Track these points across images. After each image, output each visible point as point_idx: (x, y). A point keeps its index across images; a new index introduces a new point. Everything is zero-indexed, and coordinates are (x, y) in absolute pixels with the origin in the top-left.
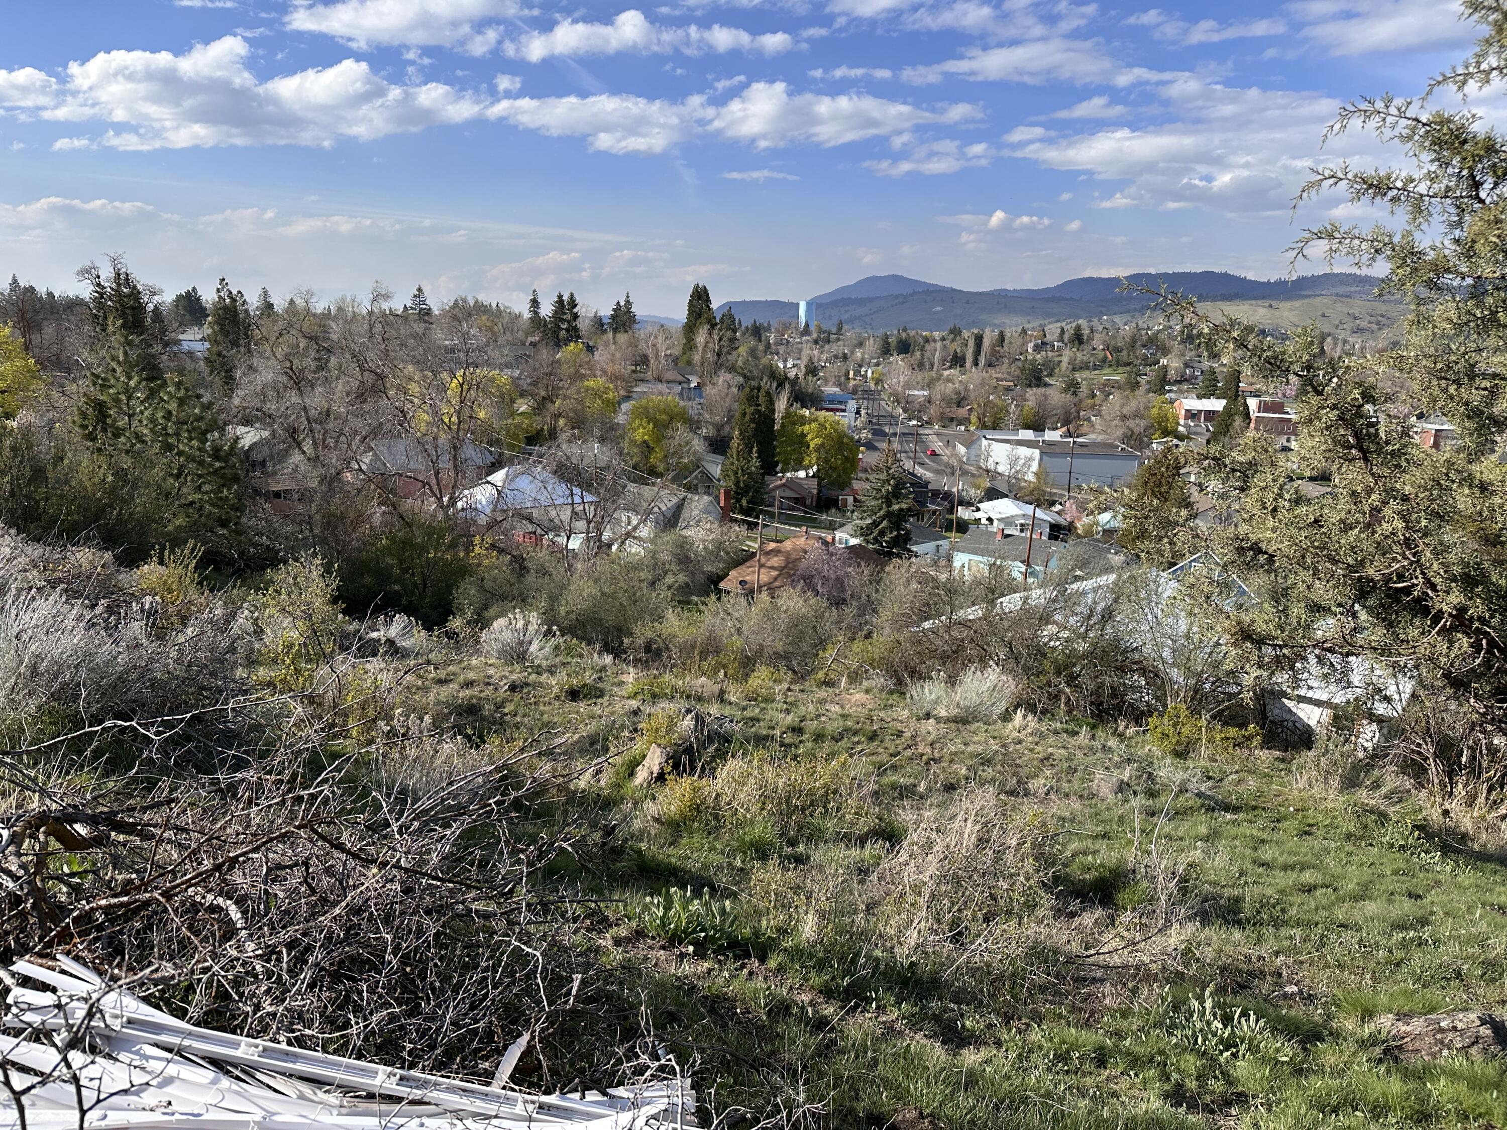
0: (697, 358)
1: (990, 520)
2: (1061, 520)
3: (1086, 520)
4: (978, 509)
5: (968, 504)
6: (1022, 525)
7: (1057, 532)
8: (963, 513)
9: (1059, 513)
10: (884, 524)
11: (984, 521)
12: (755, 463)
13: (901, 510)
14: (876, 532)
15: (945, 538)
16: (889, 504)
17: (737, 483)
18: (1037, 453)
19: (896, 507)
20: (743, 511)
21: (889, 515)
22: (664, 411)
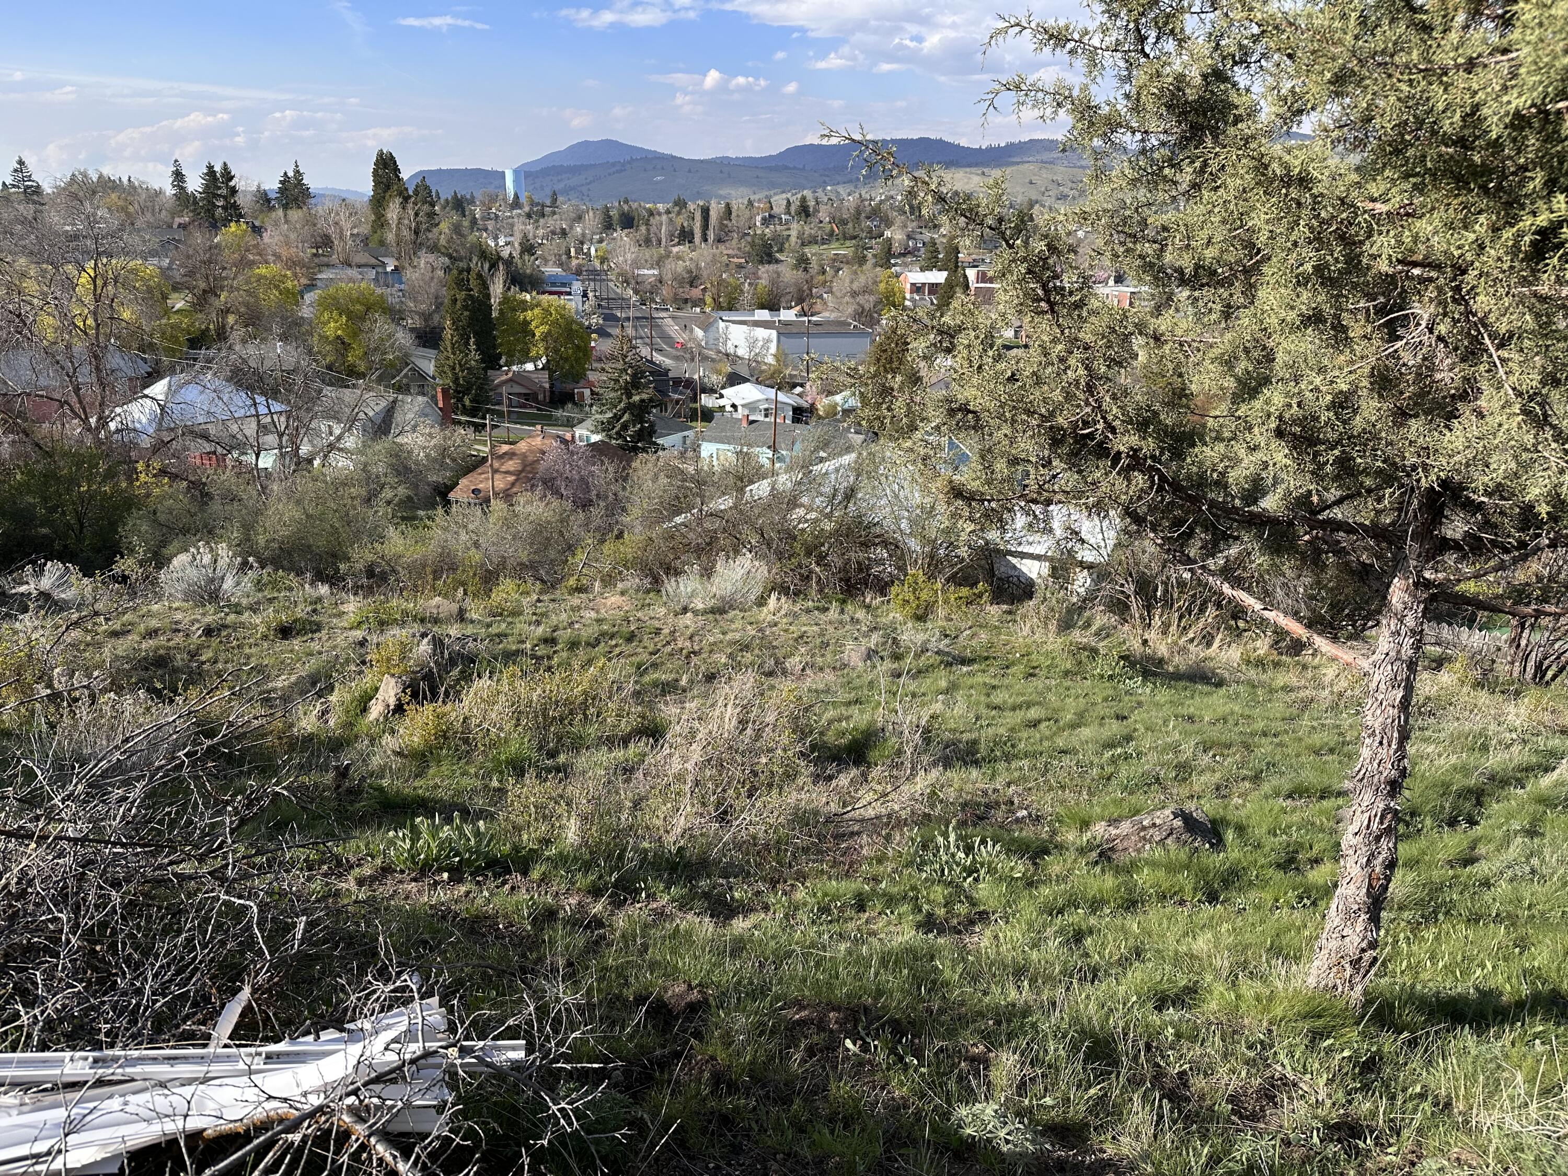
0: (390, 237)
1: (734, 406)
2: (803, 403)
3: (826, 401)
4: (722, 396)
5: (712, 391)
6: (766, 410)
7: (800, 414)
8: (707, 401)
9: (800, 395)
10: (626, 417)
11: (728, 408)
12: (474, 356)
13: (642, 401)
14: (618, 427)
15: (691, 428)
16: (629, 396)
17: (456, 380)
18: (774, 333)
19: (636, 398)
20: (465, 412)
21: (630, 407)
22: (358, 301)
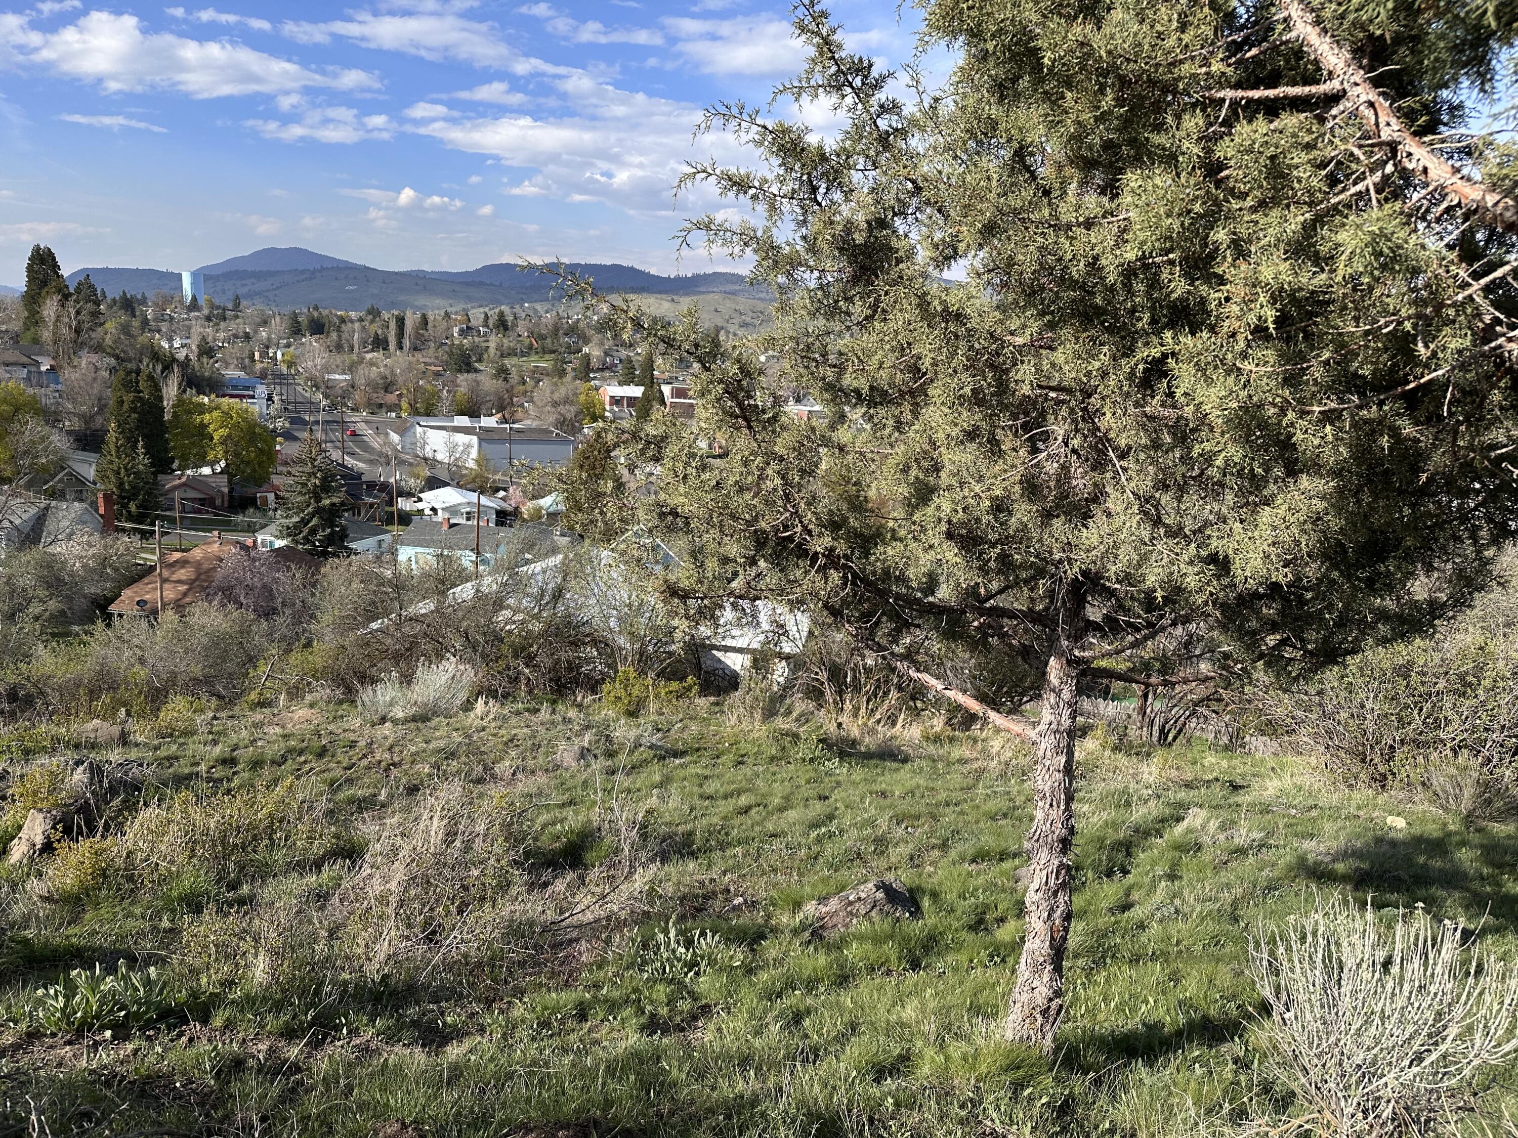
0: (46, 335)
1: (433, 509)
2: (506, 506)
3: (530, 504)
4: (420, 500)
5: (409, 494)
6: (468, 513)
7: (503, 517)
8: (404, 504)
9: (503, 499)
10: (315, 521)
11: (428, 512)
12: (142, 461)
13: (333, 505)
14: (306, 531)
15: (387, 532)
16: (318, 499)
17: (120, 485)
18: (474, 440)
19: (327, 502)
20: (130, 518)
21: (318, 511)
